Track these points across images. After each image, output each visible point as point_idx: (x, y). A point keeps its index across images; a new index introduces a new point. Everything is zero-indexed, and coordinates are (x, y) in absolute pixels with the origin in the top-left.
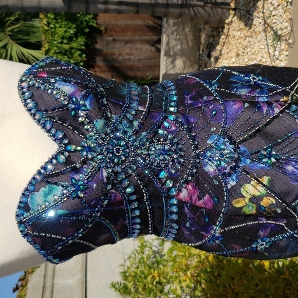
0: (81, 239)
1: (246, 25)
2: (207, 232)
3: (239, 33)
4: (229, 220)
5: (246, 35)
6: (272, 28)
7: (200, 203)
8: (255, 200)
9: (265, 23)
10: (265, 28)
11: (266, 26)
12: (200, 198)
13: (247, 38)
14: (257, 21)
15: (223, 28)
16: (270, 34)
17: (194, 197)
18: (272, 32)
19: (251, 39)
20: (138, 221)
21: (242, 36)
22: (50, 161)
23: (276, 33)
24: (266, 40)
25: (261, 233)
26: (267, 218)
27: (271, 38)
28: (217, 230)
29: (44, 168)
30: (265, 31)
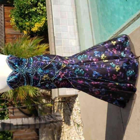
0: (17, 85)
1: (68, 125)
2: (38, 84)
3: (67, 129)
4: (41, 82)
5: (69, 129)
6: (76, 123)
7: (36, 79)
8: (46, 78)
9: (74, 122)
10: (74, 124)
11: (74, 123)
12: (36, 78)
13: (70, 130)
14: (72, 123)
15: (61, 130)
16: (76, 126)
17: (35, 78)
18: (77, 125)
19: (71, 130)
20: (26, 82)
21: (68, 130)
22: (12, 72)
23: (78, 124)
24: (75, 128)
25: (47, 84)
26: (48, 81)
27: (77, 127)
28: (39, 83)
29: (11, 74)
30: (74, 125)
